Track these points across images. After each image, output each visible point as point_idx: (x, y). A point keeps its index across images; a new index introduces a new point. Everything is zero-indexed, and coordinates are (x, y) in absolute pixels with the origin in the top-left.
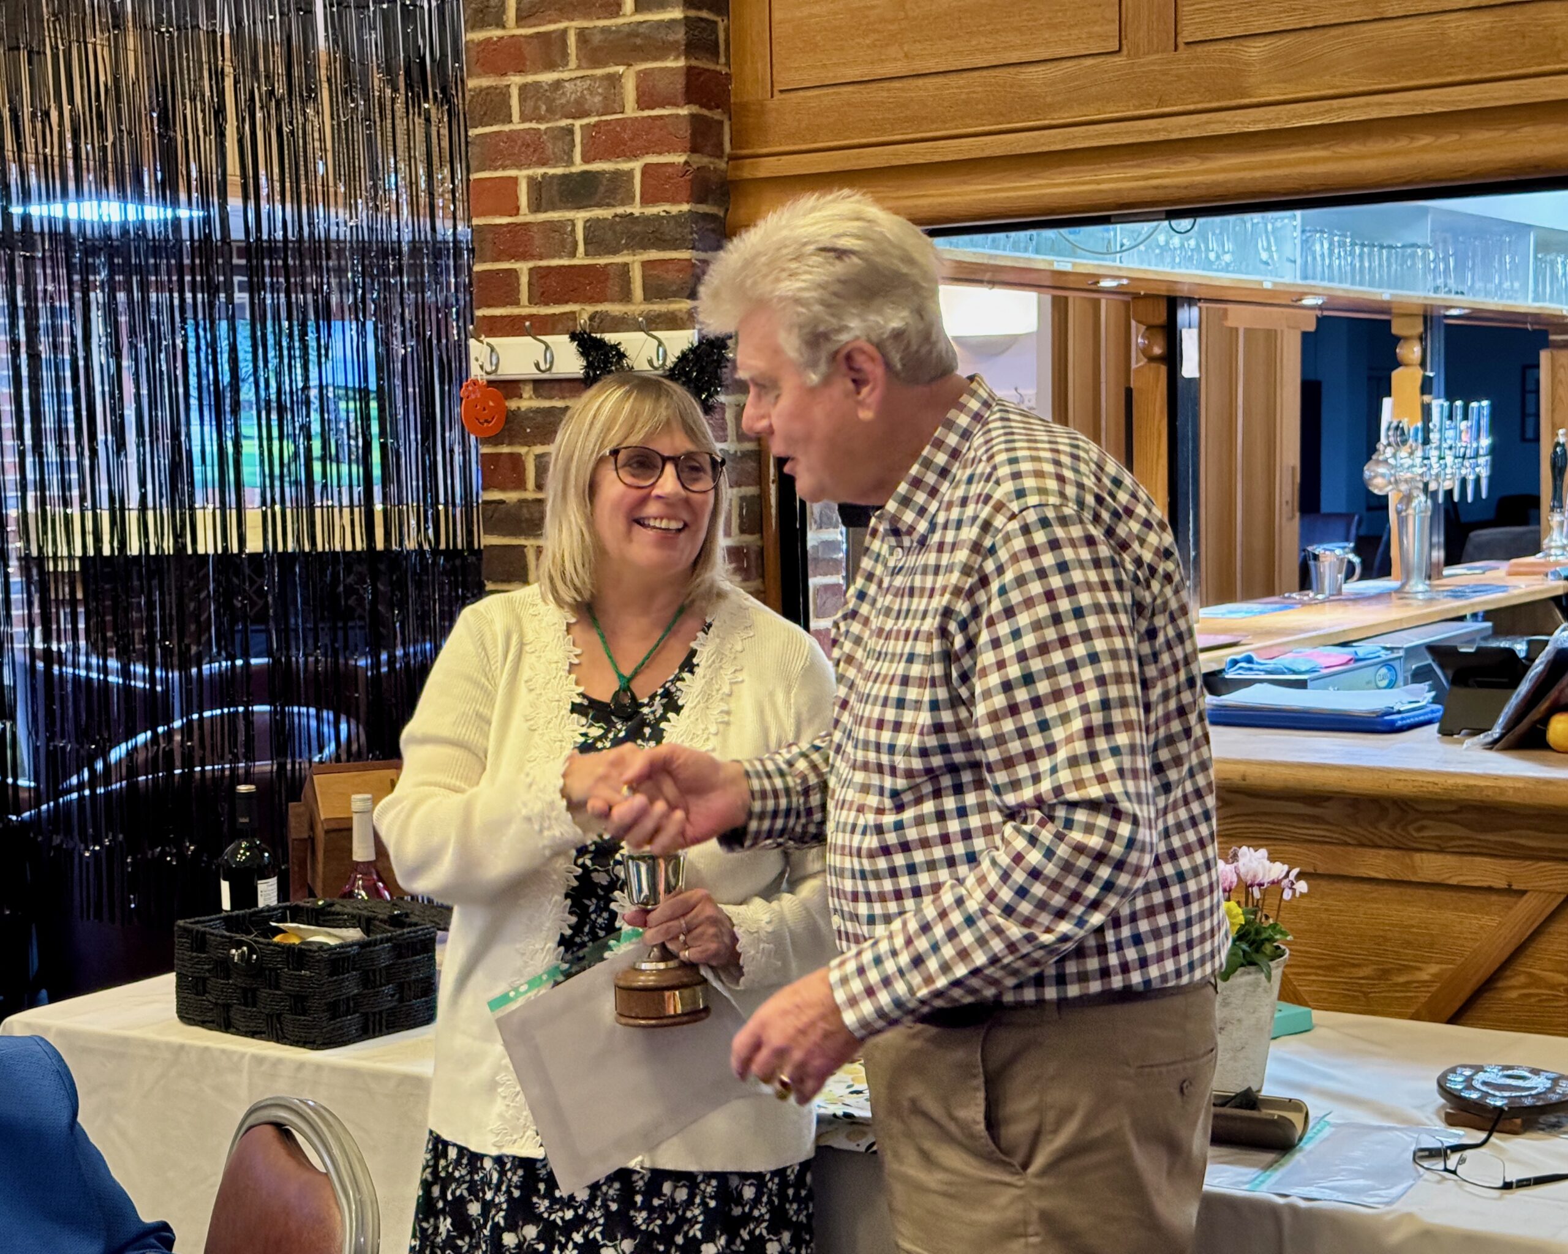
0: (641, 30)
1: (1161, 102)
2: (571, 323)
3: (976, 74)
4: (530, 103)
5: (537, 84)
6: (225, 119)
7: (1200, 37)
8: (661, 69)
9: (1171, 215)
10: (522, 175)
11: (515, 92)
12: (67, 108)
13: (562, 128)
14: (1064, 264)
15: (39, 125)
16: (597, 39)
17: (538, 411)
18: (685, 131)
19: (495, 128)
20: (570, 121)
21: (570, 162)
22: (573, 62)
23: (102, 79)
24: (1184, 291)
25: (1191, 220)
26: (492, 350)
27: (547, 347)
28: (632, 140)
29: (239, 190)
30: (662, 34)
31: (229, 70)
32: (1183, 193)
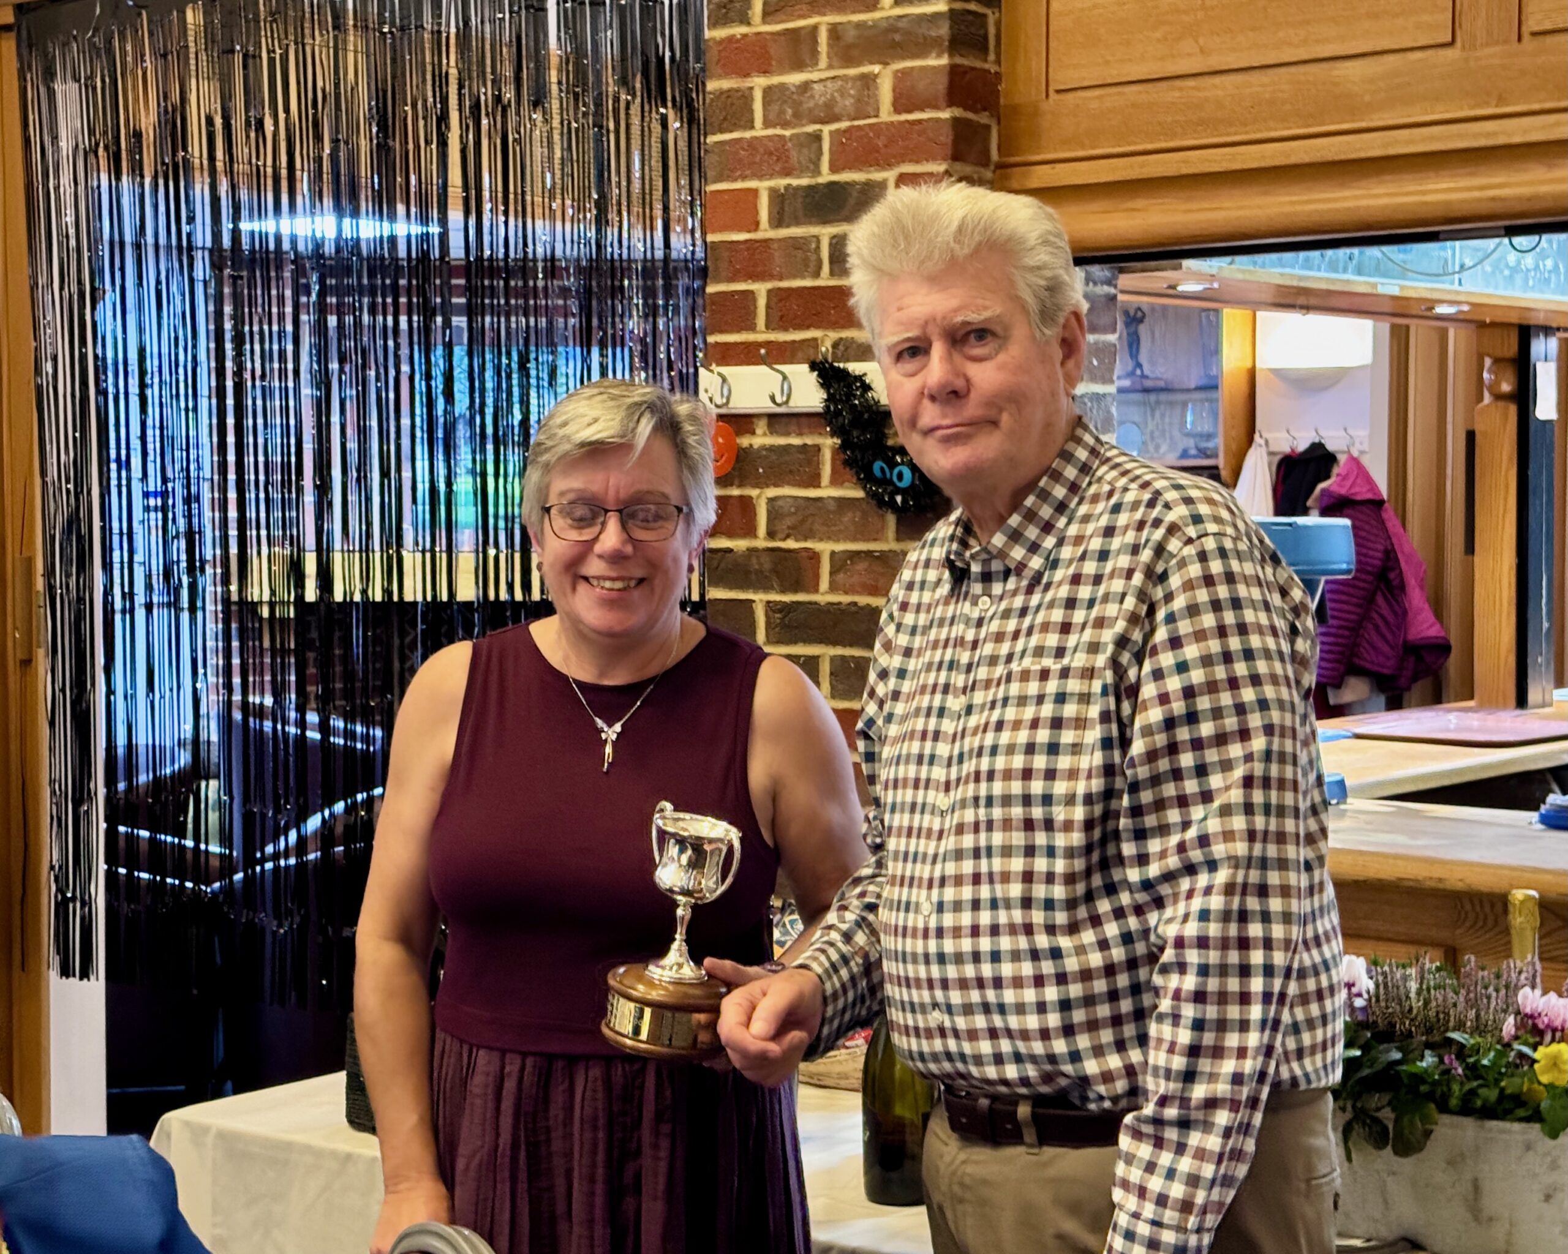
0: (900, 25)
1: (1501, 100)
2: (812, 351)
3: (1283, 70)
4: (775, 107)
5: (782, 87)
6: (448, 127)
7: (1548, 26)
8: (922, 68)
9: (1512, 231)
10: (763, 186)
11: (758, 96)
12: (282, 116)
13: (808, 134)
14: (1390, 287)
15: (253, 135)
16: (851, 35)
17: (772, 449)
18: (946, 137)
19: (735, 135)
20: (817, 127)
21: (817, 172)
22: (823, 61)
23: (320, 84)
24: (1540, 319)
25: (1537, 238)
26: (724, 380)
27: (785, 378)
28: (886, 146)
29: (460, 202)
30: (923, 30)
31: (453, 72)
32: (1525, 207)
